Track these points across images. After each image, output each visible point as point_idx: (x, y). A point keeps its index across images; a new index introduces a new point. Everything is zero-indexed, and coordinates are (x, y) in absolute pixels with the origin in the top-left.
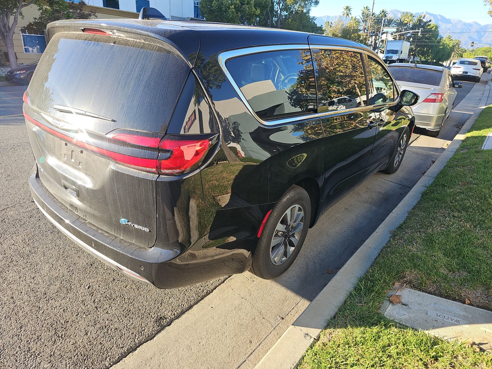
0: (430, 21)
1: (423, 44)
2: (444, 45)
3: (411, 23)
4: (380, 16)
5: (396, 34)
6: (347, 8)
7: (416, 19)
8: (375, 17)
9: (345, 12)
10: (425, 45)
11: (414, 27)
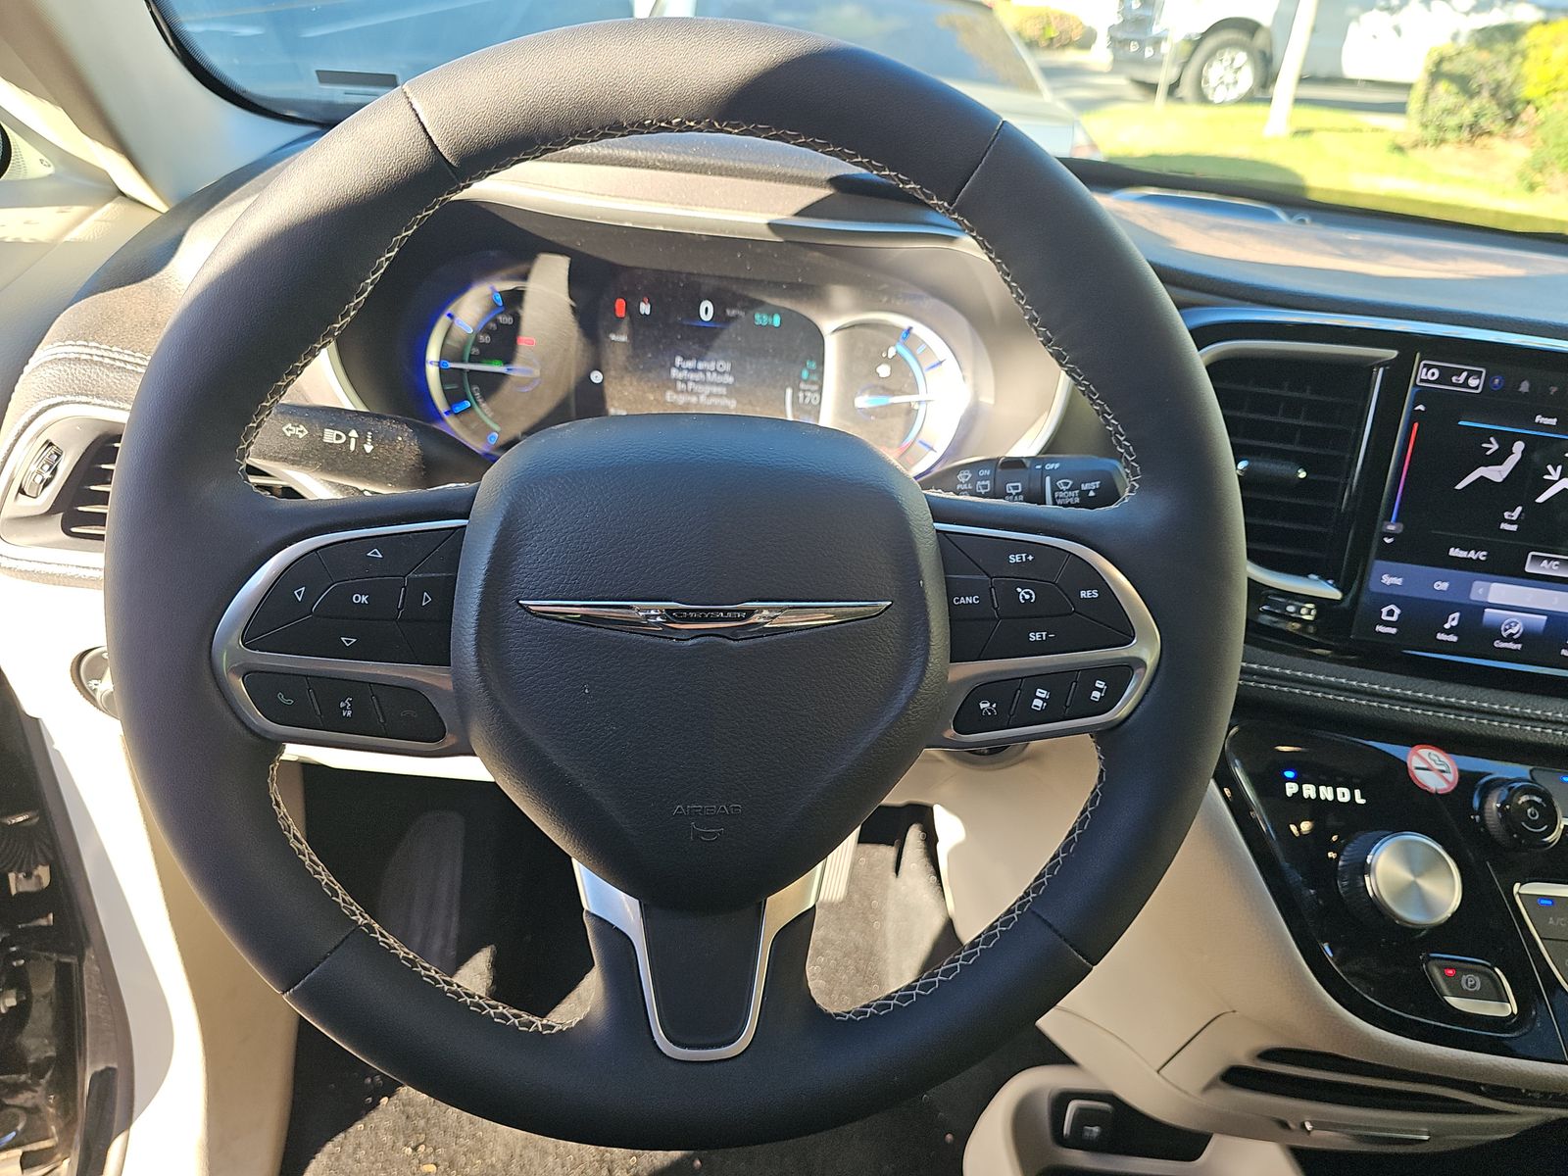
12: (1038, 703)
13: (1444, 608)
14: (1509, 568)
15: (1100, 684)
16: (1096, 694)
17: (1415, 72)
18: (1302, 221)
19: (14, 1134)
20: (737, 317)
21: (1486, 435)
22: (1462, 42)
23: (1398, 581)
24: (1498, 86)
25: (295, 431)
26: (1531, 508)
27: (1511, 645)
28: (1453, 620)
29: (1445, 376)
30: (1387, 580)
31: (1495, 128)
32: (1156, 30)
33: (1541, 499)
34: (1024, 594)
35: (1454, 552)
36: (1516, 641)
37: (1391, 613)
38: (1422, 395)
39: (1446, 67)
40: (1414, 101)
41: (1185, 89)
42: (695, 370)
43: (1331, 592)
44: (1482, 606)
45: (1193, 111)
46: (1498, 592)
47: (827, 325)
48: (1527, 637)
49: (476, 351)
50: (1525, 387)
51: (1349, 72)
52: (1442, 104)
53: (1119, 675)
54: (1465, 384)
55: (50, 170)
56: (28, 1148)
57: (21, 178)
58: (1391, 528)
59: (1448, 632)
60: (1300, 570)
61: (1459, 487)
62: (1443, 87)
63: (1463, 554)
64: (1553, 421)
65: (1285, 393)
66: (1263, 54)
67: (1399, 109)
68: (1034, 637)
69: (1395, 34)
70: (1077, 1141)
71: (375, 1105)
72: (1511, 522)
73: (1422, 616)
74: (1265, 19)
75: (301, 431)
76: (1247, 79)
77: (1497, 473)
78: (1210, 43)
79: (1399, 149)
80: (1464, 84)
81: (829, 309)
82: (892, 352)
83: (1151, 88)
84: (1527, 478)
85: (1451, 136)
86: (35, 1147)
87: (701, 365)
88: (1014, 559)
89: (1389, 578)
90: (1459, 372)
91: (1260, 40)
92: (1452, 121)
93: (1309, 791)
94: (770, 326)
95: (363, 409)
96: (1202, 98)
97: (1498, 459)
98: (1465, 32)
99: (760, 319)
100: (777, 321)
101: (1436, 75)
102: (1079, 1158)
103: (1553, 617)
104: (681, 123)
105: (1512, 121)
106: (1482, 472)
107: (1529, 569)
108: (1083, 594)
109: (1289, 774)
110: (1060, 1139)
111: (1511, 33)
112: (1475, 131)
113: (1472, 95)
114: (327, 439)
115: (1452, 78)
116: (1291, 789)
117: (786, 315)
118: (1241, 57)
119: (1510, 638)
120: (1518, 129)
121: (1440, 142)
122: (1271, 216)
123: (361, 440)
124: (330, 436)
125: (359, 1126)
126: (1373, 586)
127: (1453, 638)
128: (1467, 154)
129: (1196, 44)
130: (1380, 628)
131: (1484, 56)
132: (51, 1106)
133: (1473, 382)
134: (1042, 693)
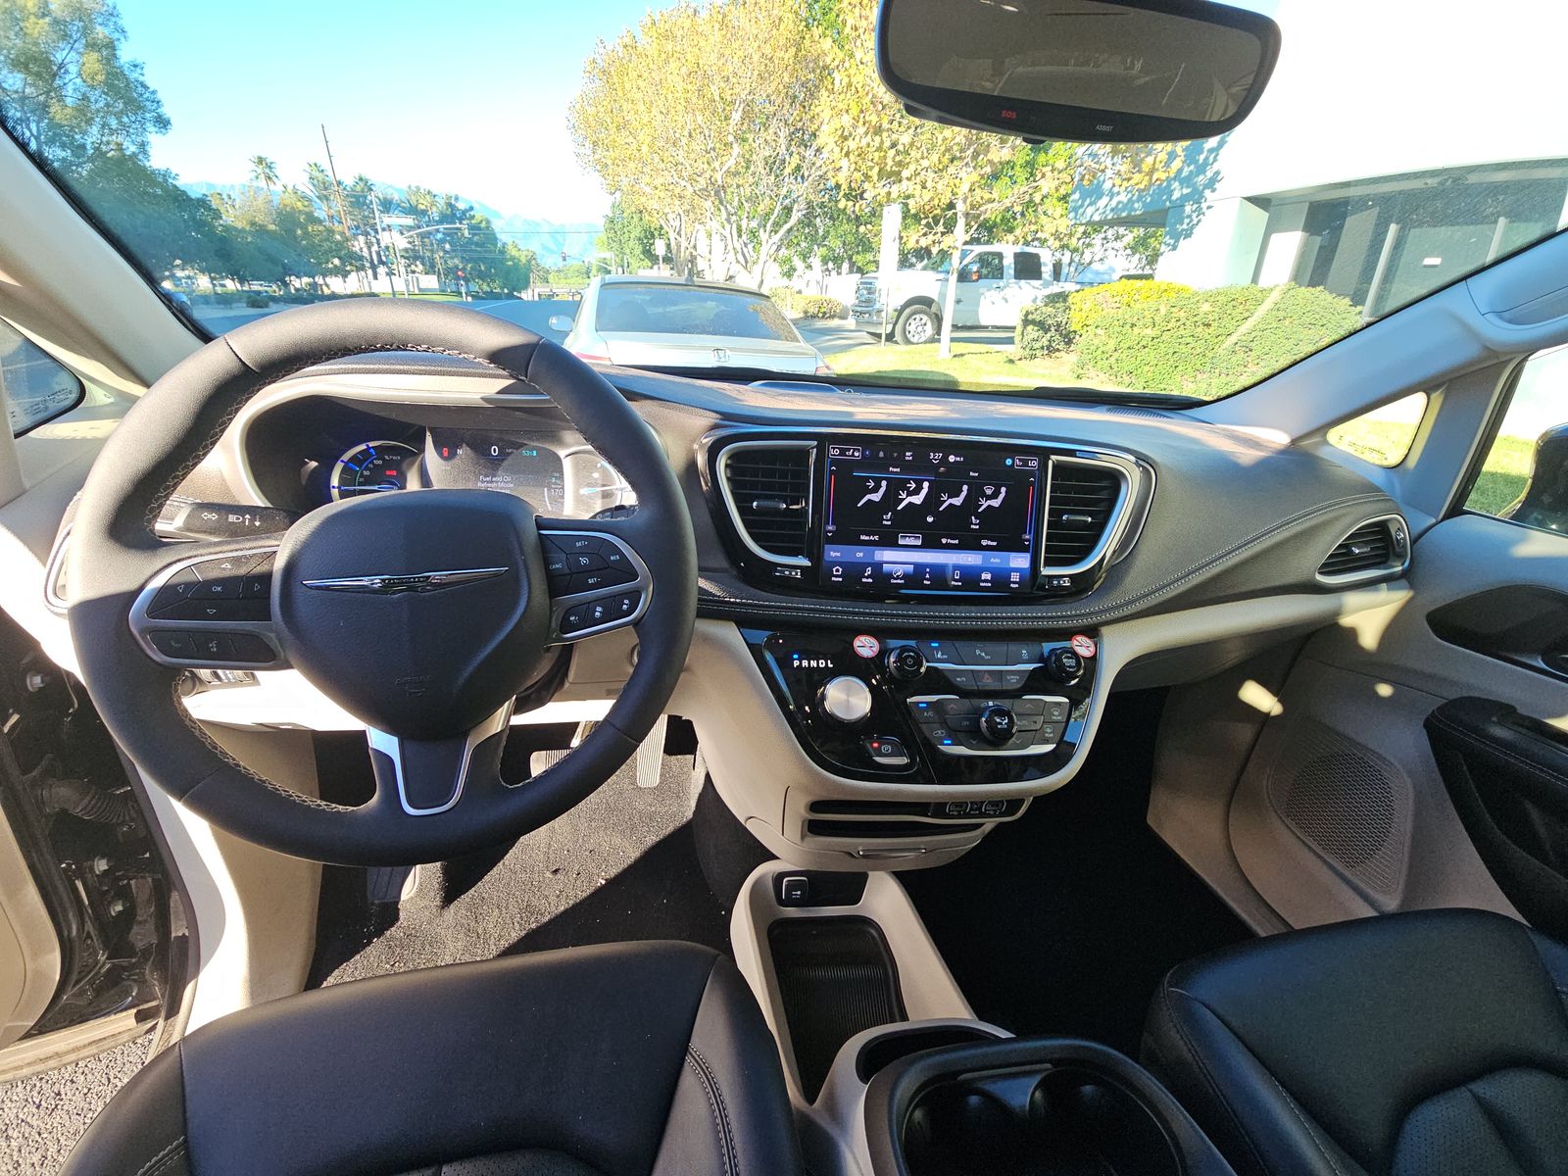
0: (471, 208)
1: (475, 255)
2: (513, 258)
3: (434, 209)
4: (358, 188)
5: (411, 233)
6: (260, 160)
7: (441, 203)
8: (345, 189)
9: (259, 171)
10: (479, 259)
11: (445, 218)
12: (598, 614)
13: (864, 566)
14: (890, 542)
15: (626, 601)
16: (625, 607)
17: (1016, 320)
18: (850, 391)
19: (130, 998)
20: (512, 453)
21: (867, 479)
22: (1039, 303)
23: (838, 554)
24: (1059, 325)
25: (210, 516)
26: (895, 512)
27: (899, 581)
28: (869, 571)
29: (843, 452)
30: (833, 554)
31: (1060, 348)
32: (877, 306)
33: (899, 508)
34: (584, 560)
35: (863, 537)
36: (901, 579)
37: (837, 571)
38: (834, 462)
39: (1030, 317)
40: (1017, 335)
41: (898, 337)
42: (492, 482)
43: (806, 563)
44: (880, 564)
45: (903, 348)
46: (886, 555)
47: (562, 453)
48: (905, 576)
49: (362, 480)
50: (881, 454)
51: (983, 323)
52: (1031, 337)
53: (635, 596)
54: (853, 455)
55: (112, 400)
56: (141, 1007)
57: (92, 405)
58: (830, 528)
59: (867, 578)
60: (794, 553)
61: (859, 505)
62: (1030, 328)
63: (867, 538)
64: (898, 470)
65: (761, 466)
66: (936, 315)
67: (1010, 341)
68: (590, 581)
69: (1004, 301)
70: (790, 902)
71: (370, 942)
72: (887, 520)
73: (853, 571)
74: (935, 297)
75: (214, 517)
76: (929, 330)
77: (876, 497)
78: (907, 311)
79: (1011, 361)
80: (1042, 326)
81: (560, 442)
82: (599, 465)
83: (879, 336)
84: (891, 498)
85: (1039, 353)
86: (146, 1006)
87: (494, 479)
88: (578, 544)
89: (833, 553)
90: (849, 450)
91: (934, 309)
92: (1037, 345)
93: (805, 663)
94: (532, 457)
95: (270, 506)
96: (908, 342)
97: (875, 490)
98: (1040, 298)
99: (525, 452)
100: (535, 453)
101: (1026, 322)
102: (792, 912)
103: (916, 565)
104: (382, 347)
105: (1069, 342)
106: (868, 497)
107: (901, 542)
108: (612, 558)
109: (796, 656)
110: (781, 902)
111: (1062, 297)
112: (1050, 350)
113: (1046, 330)
114: (230, 520)
115: (1033, 322)
116: (796, 663)
117: (538, 449)
118: (925, 318)
119: (898, 578)
120: (1073, 347)
121: (1033, 357)
122: (832, 390)
123: (252, 521)
124: (232, 518)
125: (358, 957)
126: (826, 558)
127: (870, 580)
128: (1048, 362)
129: (900, 312)
130: (833, 579)
131: (1050, 310)
132: (155, 980)
133: (856, 454)
134: (599, 609)
